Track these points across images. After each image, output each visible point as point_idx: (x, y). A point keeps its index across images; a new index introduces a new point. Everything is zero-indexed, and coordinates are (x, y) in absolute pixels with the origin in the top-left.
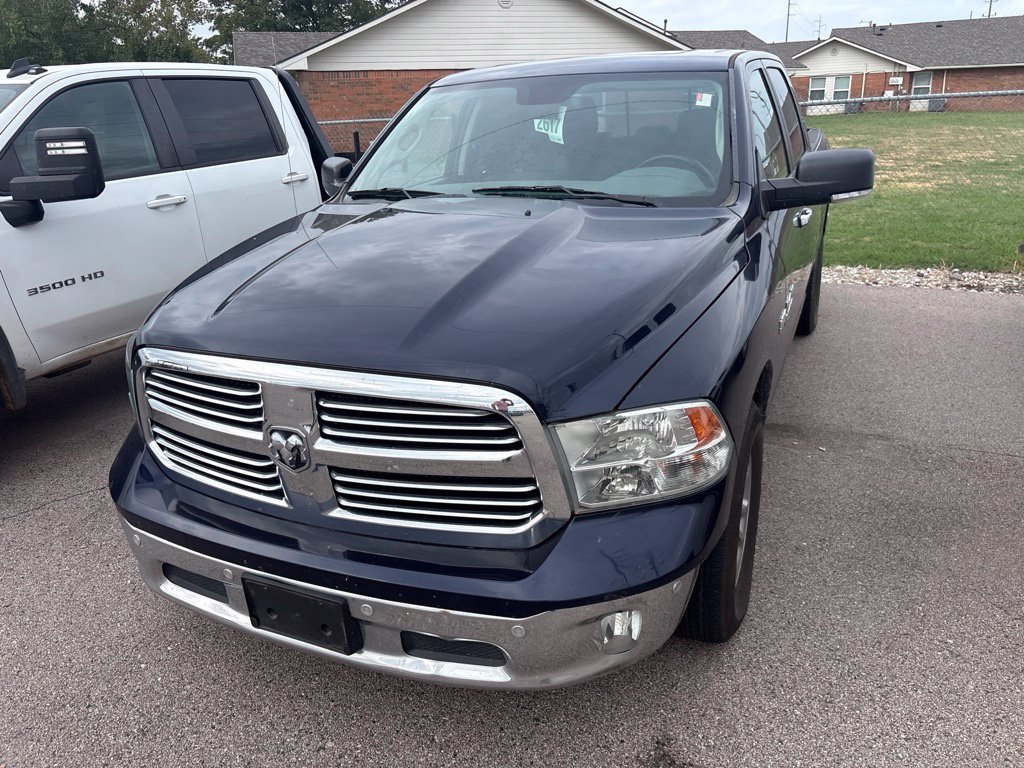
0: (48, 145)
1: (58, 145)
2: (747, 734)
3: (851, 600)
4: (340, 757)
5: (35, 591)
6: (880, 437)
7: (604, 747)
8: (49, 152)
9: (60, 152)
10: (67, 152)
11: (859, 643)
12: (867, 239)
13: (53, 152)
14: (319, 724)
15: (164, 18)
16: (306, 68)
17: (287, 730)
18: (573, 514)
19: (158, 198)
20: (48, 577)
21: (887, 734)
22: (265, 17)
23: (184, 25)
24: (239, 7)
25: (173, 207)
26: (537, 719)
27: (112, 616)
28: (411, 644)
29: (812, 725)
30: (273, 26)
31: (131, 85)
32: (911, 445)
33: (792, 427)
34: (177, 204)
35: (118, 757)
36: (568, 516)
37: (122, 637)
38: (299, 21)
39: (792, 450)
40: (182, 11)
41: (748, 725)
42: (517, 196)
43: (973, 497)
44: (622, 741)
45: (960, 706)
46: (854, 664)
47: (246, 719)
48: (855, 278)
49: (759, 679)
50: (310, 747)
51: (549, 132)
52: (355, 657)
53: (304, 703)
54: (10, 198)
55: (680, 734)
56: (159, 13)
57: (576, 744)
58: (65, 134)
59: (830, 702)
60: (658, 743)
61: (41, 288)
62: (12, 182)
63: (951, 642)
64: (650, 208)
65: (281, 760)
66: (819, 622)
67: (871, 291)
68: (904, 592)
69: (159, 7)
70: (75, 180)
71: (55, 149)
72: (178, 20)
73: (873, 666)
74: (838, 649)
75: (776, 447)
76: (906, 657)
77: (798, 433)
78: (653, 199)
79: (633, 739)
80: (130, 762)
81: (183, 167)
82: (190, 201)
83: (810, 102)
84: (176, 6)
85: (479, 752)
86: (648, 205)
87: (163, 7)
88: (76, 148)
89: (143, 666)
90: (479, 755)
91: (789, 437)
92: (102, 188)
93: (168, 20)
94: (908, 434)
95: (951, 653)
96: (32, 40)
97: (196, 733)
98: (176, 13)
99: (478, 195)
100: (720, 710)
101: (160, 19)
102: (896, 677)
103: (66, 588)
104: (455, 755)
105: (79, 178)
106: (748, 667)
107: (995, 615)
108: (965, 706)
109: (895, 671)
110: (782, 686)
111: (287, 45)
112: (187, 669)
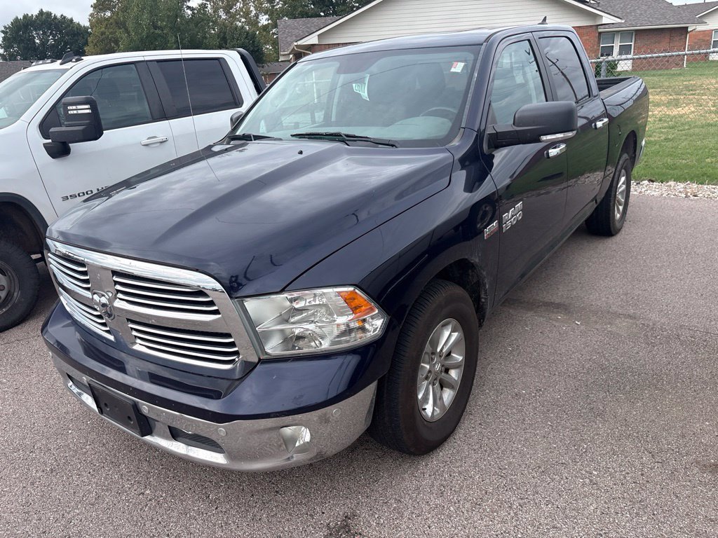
0: (69, 108)
1: (74, 107)
2: (409, 519)
3: (535, 435)
4: (150, 500)
5: (34, 381)
6: (630, 316)
7: (311, 515)
8: (69, 112)
9: (75, 112)
10: (80, 112)
11: (524, 466)
12: (708, 160)
13: (72, 112)
14: (147, 478)
15: (244, 13)
16: (317, 43)
17: (128, 480)
18: (260, 360)
19: (149, 138)
20: (45, 374)
21: (508, 533)
22: (300, 9)
23: (257, 16)
24: (285, 3)
25: (158, 144)
26: (277, 492)
27: (67, 400)
28: (175, 434)
29: (458, 518)
30: (306, 15)
31: (136, 67)
32: (651, 324)
33: (564, 305)
34: (161, 142)
35: (33, 484)
36: (256, 360)
37: (67, 413)
38: (323, 10)
39: (554, 323)
40: (256, 8)
41: (413, 513)
42: (317, 138)
43: (677, 367)
44: (323, 513)
45: (575, 520)
46: (511, 480)
47: (109, 471)
48: (680, 192)
49: (436, 484)
50: (136, 492)
51: (361, 93)
52: (148, 438)
53: (145, 464)
54: (50, 141)
55: (364, 513)
56: (241, 9)
57: (293, 511)
58: (78, 101)
59: (479, 505)
60: (346, 517)
61: (71, 196)
62: (51, 130)
63: (596, 473)
64: (394, 149)
65: (116, 498)
66: (503, 448)
67: (686, 203)
68: (579, 433)
69: (242, 5)
70: (83, 130)
71: (73, 110)
72: (253, 14)
73: (525, 483)
74: (505, 469)
75: (542, 319)
76: (553, 480)
77: (566, 309)
78: (396, 141)
79: (331, 511)
80: (37, 487)
81: (167, 119)
82: (170, 140)
83: (712, 50)
84: (252, 4)
85: (232, 508)
86: (393, 146)
87: (244, 6)
88: (85, 109)
89: (70, 431)
90: (231, 510)
91: (558, 312)
92: (101, 134)
93: (247, 14)
94: (654, 316)
95: (591, 481)
96: (157, 31)
97: (79, 475)
98: (252, 8)
99: (294, 138)
100: (399, 500)
101: (242, 14)
102: (537, 493)
103: (52, 380)
104: (217, 508)
105: (86, 128)
106: (435, 474)
107: (642, 458)
108: (579, 522)
109: (539, 489)
110: (451, 489)
111: (312, 26)
112: (93, 436)
